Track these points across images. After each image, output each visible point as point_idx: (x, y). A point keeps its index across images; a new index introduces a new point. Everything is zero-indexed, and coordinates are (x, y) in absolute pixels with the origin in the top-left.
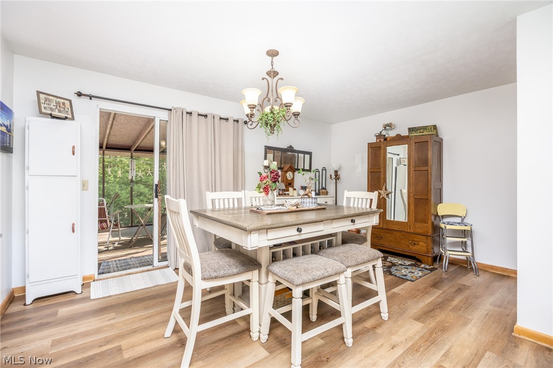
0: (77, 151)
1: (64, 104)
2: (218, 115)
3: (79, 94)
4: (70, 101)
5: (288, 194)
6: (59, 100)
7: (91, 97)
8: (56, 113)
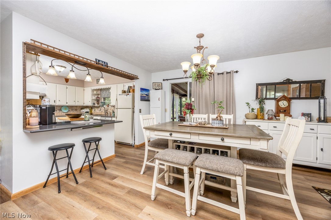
0: (160, 99)
1: (160, 84)
2: (216, 73)
3: (164, 80)
4: (161, 83)
5: (279, 119)
6: (158, 84)
7: (167, 80)
8: (157, 88)
